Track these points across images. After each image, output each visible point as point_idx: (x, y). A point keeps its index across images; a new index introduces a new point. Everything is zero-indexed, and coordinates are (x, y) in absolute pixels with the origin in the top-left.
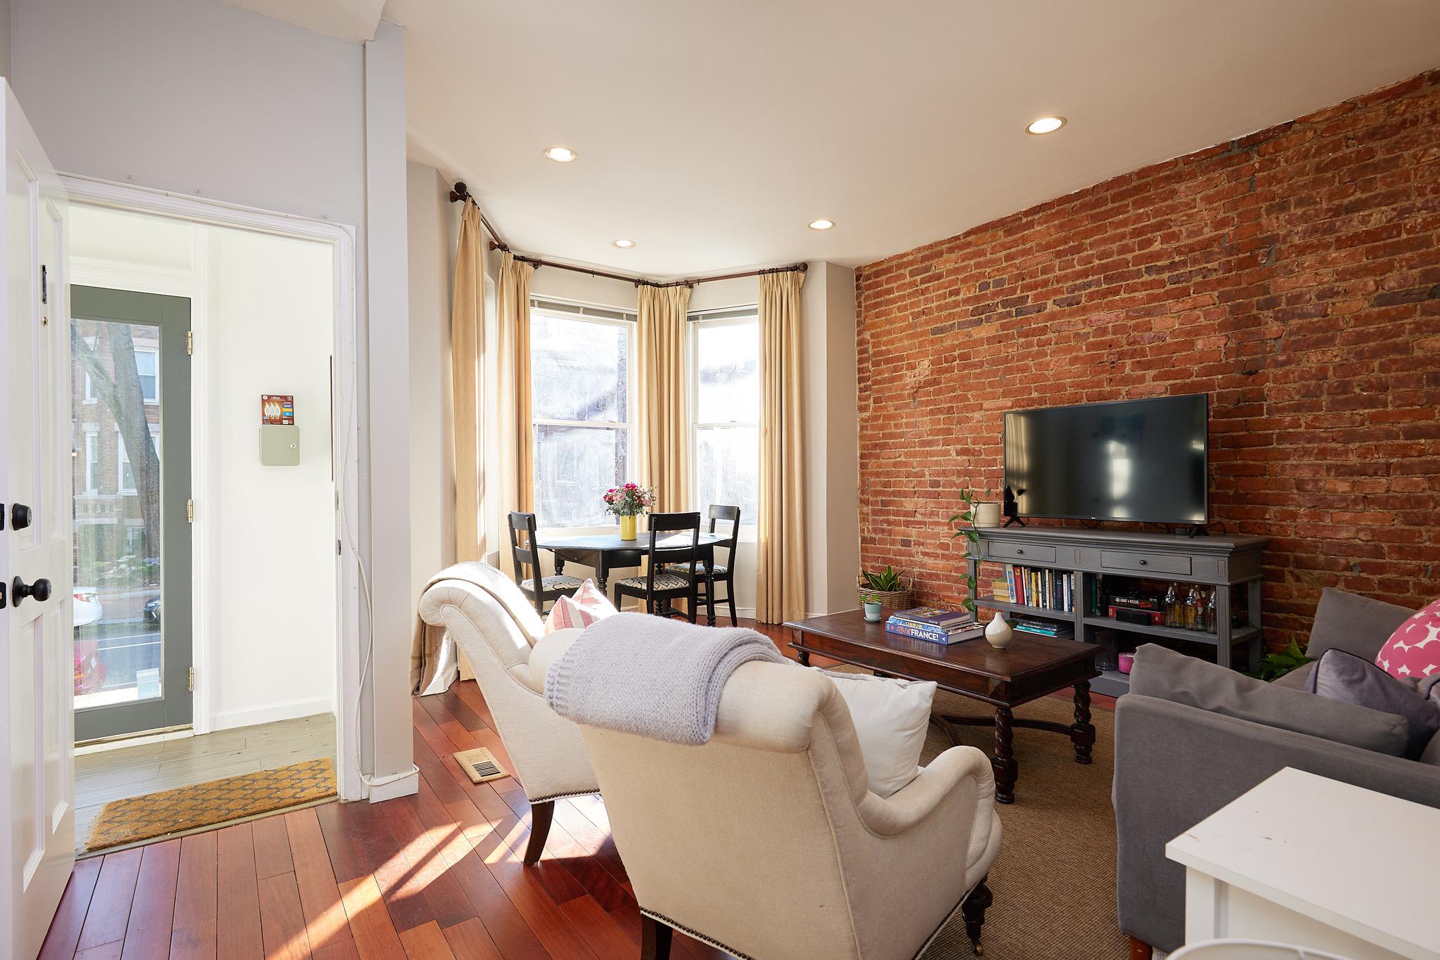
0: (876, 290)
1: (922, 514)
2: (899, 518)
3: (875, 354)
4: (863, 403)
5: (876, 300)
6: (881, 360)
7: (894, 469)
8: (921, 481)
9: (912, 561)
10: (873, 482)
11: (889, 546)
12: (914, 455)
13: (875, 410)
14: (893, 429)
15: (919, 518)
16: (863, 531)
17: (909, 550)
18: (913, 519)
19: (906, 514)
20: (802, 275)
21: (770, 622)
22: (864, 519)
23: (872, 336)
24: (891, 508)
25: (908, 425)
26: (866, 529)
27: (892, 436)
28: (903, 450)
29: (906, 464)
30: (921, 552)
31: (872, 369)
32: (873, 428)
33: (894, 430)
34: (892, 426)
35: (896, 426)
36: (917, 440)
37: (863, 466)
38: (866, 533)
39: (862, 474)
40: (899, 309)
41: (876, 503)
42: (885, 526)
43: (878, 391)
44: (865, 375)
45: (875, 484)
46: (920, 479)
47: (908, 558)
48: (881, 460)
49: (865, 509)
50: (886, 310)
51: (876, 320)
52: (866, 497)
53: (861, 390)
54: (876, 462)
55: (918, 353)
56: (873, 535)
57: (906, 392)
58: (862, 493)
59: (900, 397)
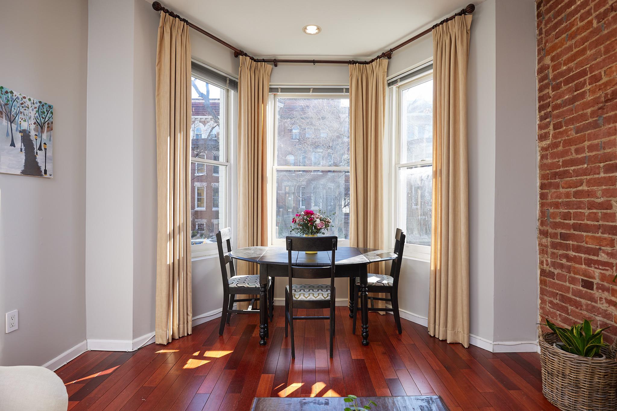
0: (556, 9)
1: (608, 254)
2: (580, 255)
3: (555, 78)
4: (543, 131)
5: (556, 20)
6: (561, 82)
7: (574, 199)
8: (606, 214)
9: (594, 307)
10: (553, 213)
11: (567, 284)
12: (599, 182)
13: (555, 137)
14: (574, 154)
15: (603, 257)
16: (542, 263)
17: (590, 293)
18: (595, 258)
19: (588, 251)
20: (469, 17)
21: (437, 336)
22: (543, 252)
23: (552, 60)
24: (571, 242)
25: (591, 148)
26: (545, 261)
27: (573, 162)
28: (585, 177)
29: (589, 194)
30: (606, 299)
31: (552, 94)
32: (553, 156)
33: (575, 156)
34: (573, 152)
35: (577, 151)
36: (602, 165)
37: (543, 196)
38: (545, 266)
39: (542, 205)
40: (582, 19)
41: (554, 236)
42: (564, 261)
43: (558, 116)
44: (546, 102)
45: (554, 215)
46: (605, 211)
47: (589, 302)
48: (561, 190)
49: (544, 240)
50: (567, 25)
51: (557, 41)
52: (545, 228)
53: (542, 119)
54: (555, 192)
55: (604, 60)
56: (552, 269)
57: (589, 111)
58: (542, 223)
59: (583, 117)
